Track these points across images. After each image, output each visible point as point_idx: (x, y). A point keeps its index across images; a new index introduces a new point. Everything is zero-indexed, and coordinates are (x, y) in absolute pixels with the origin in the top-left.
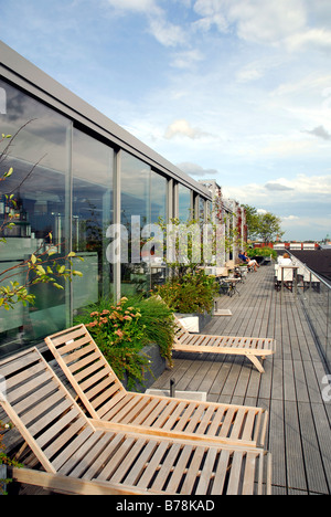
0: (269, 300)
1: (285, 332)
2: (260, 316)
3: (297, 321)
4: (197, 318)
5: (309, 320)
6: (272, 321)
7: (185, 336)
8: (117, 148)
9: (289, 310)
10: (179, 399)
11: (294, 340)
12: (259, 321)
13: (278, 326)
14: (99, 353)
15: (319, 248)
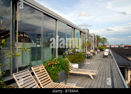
0: (101, 61)
1: (103, 69)
2: (97, 65)
3: (107, 66)
4: (78, 65)
5: (111, 66)
6: (100, 66)
7: (74, 69)
8: (56, 20)
9: (106, 63)
10: (68, 85)
11: (105, 71)
12: (97, 66)
13: (101, 67)
14: (46, 72)
15: (120, 47)
